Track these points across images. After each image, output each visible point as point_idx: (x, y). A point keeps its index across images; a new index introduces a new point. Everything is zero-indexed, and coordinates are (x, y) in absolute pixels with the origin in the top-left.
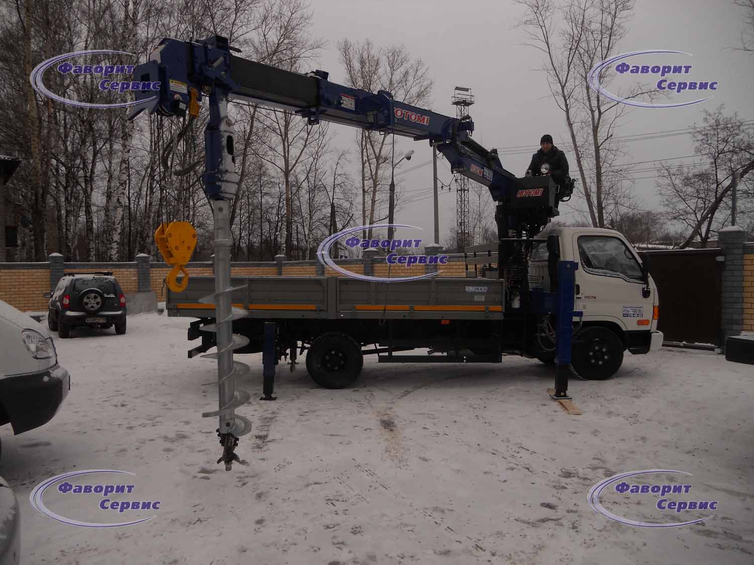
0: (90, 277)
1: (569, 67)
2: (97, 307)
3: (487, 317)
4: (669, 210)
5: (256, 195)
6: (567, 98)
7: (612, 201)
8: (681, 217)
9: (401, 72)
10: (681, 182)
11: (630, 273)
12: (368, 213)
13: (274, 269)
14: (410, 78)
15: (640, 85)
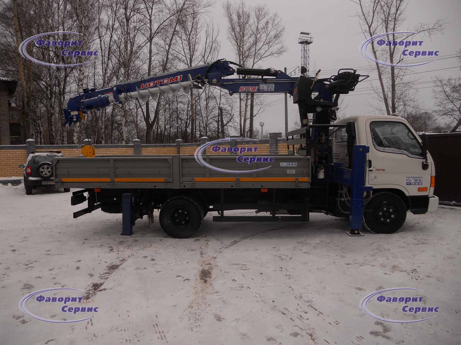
0: (45, 154)
1: (374, 14)
2: (49, 174)
3: (297, 186)
4: (441, 109)
5: (174, 103)
6: (372, 34)
7: (402, 103)
8: (449, 113)
9: (264, 22)
10: (450, 89)
11: (412, 150)
12: (243, 113)
13: (174, 149)
14: (270, 26)
15: (422, 25)
